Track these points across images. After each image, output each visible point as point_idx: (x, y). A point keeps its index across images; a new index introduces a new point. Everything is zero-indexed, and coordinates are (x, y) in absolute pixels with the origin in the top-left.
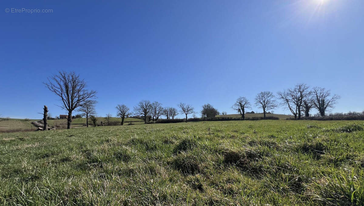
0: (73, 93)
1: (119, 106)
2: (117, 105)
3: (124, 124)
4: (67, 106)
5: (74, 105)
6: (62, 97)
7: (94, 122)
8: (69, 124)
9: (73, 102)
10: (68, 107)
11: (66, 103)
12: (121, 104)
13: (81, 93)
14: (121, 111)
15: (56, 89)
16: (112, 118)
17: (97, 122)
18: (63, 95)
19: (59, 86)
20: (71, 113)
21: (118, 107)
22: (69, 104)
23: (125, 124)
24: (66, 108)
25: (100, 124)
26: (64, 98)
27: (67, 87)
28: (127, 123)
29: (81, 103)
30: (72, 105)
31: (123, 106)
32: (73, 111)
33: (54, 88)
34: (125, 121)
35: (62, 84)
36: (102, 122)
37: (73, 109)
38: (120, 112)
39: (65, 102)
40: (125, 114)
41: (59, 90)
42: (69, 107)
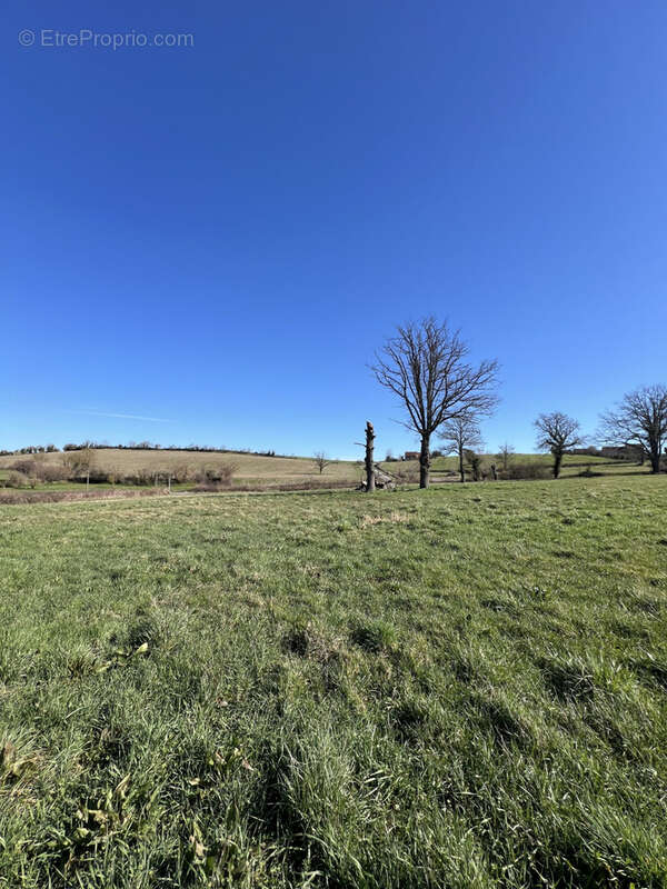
0: (432, 381)
1: (543, 417)
2: (537, 417)
3: (560, 475)
4: (418, 421)
5: (434, 418)
6: (405, 397)
7: (474, 467)
8: (423, 474)
9: (433, 407)
10: (420, 425)
11: (415, 414)
12: (549, 413)
13: (452, 377)
14: (551, 434)
15: (393, 376)
16: (516, 455)
17: (482, 467)
18: (408, 391)
19: (398, 369)
20: (428, 439)
21: (541, 422)
22: (423, 415)
23: (567, 474)
24: (416, 426)
25: (488, 471)
26: (412, 399)
27: (416, 368)
28: (574, 471)
29: (451, 409)
30: (430, 418)
31: (558, 418)
32: (433, 436)
33: (389, 374)
34: (563, 462)
35: (405, 359)
36: (493, 467)
37: (433, 429)
38: (548, 436)
39: (413, 410)
40: (563, 440)
41: (399, 378)
42: (423, 422)
